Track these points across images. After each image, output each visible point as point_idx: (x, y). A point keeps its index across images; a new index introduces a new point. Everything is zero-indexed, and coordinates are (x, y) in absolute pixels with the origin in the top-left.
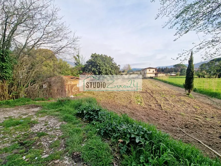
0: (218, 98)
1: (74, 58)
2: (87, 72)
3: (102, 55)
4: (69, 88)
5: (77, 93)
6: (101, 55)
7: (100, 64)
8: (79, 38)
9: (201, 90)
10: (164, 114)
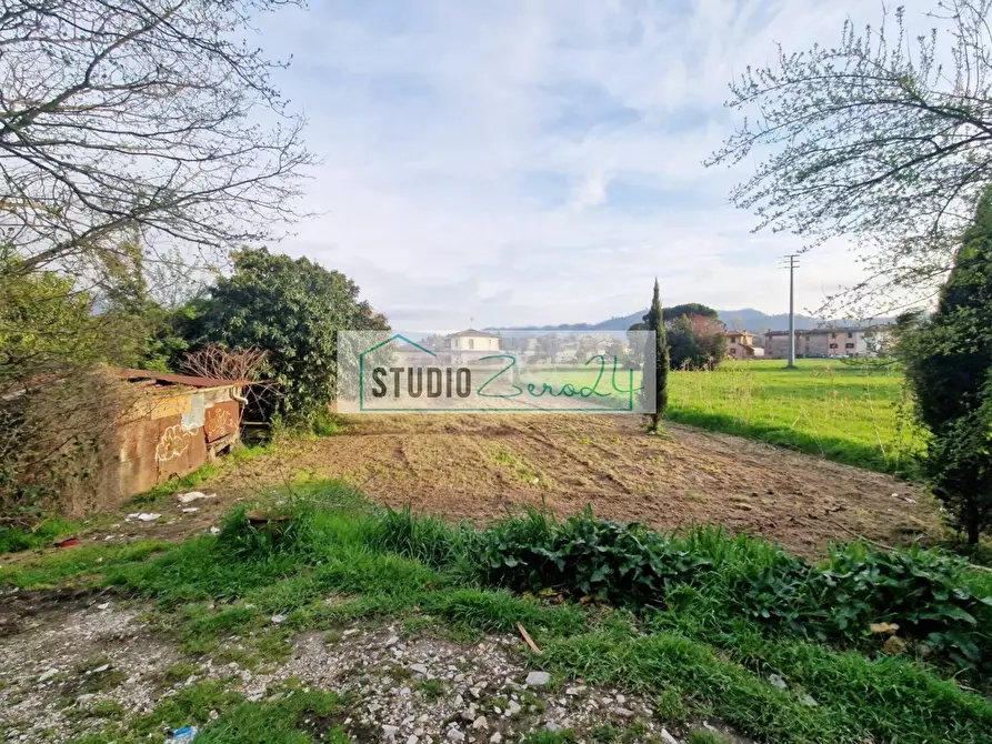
2: (224, 344)
4: (135, 440)
5: (181, 467)
6: (299, 262)
7: (302, 307)
9: (675, 410)
10: (651, 508)
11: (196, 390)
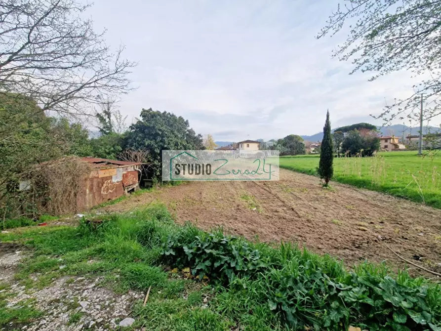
0: (369, 189)
1: (98, 118)
2: (133, 148)
3: (165, 112)
4: (92, 186)
5: (112, 197)
7: (163, 132)
8: (130, 64)
9: (340, 177)
10: (308, 226)
11: (118, 166)
